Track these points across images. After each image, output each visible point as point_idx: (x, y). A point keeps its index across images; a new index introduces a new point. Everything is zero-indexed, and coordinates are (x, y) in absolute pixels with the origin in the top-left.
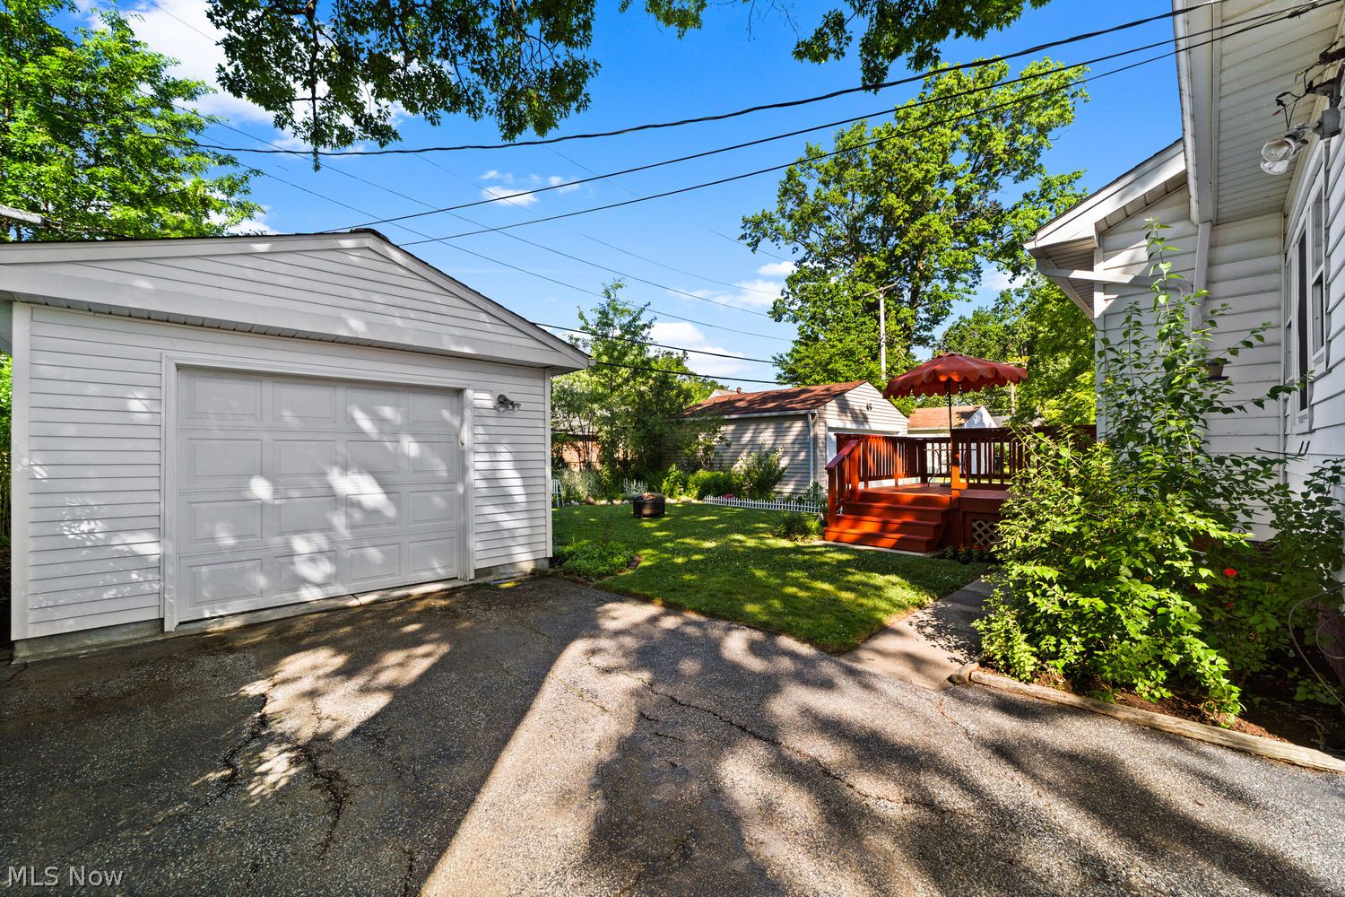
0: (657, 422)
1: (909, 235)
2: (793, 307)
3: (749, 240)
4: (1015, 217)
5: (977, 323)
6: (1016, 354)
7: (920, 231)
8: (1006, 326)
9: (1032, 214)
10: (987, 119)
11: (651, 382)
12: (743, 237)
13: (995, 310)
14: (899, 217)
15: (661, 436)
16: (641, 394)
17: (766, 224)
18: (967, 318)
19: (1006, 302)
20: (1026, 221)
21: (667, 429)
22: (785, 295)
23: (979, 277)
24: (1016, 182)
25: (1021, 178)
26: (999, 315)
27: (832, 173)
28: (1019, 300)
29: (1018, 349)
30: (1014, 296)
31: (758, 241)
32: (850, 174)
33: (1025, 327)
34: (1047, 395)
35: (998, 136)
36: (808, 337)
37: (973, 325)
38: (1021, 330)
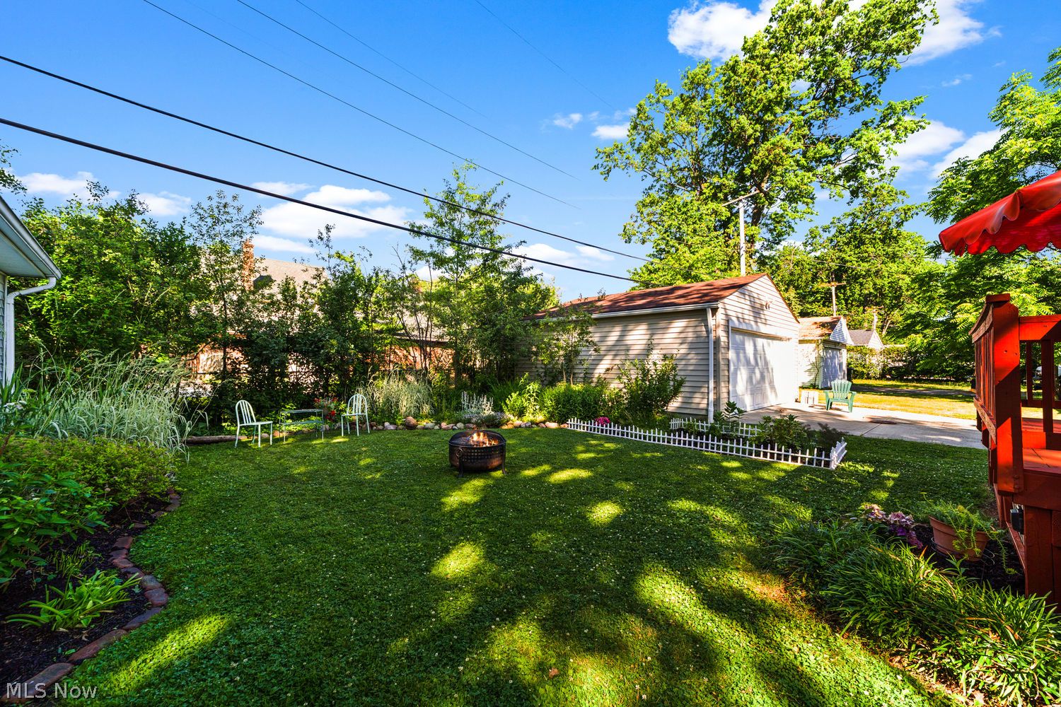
0: (507, 321)
2: (641, 230)
3: (601, 170)
4: (859, 139)
7: (769, 151)
11: (504, 278)
12: (596, 167)
14: (750, 137)
15: (513, 339)
16: (490, 291)
17: (617, 156)
21: (520, 330)
22: (635, 219)
24: (853, 112)
25: (858, 109)
27: (678, 108)
28: (825, 235)
30: (822, 232)
31: (609, 171)
32: (697, 105)
33: (834, 257)
36: (662, 251)
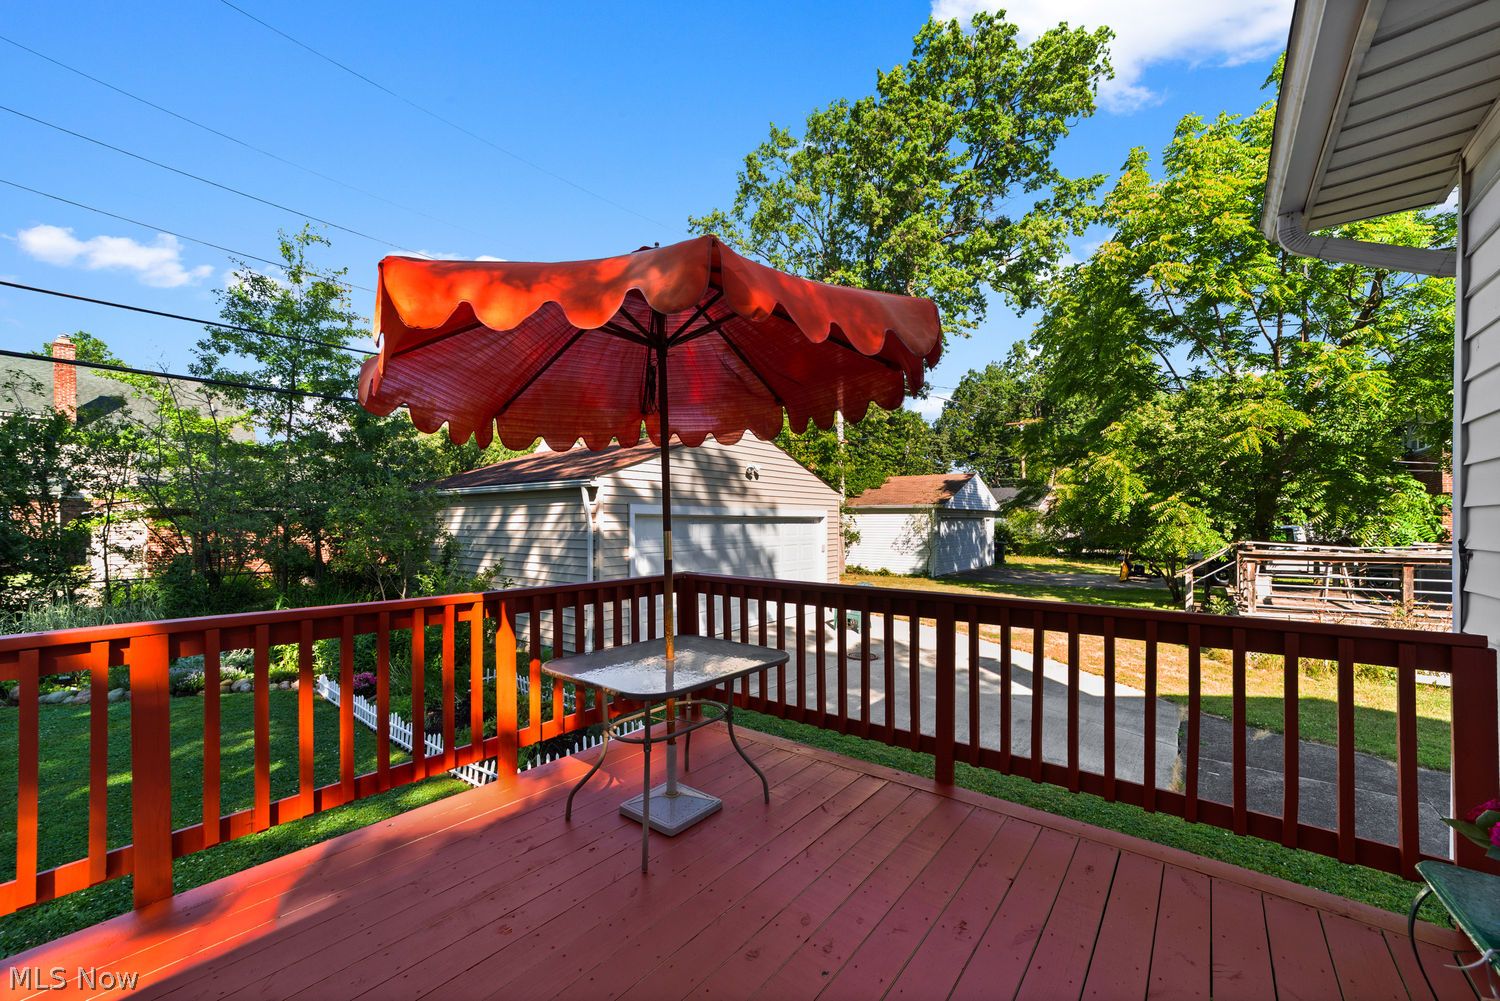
1: (891, 241)
5: (990, 379)
6: (1030, 415)
7: (902, 234)
8: (1019, 382)
9: (1044, 224)
10: (990, 98)
13: (1008, 365)
17: (718, 229)
18: (977, 372)
19: (1019, 356)
20: (1036, 232)
23: (984, 311)
24: (1027, 191)
25: (1033, 186)
26: (1011, 371)
29: (1032, 410)
34: (1060, 460)
35: (1004, 119)
37: (986, 382)
38: (1034, 387)
